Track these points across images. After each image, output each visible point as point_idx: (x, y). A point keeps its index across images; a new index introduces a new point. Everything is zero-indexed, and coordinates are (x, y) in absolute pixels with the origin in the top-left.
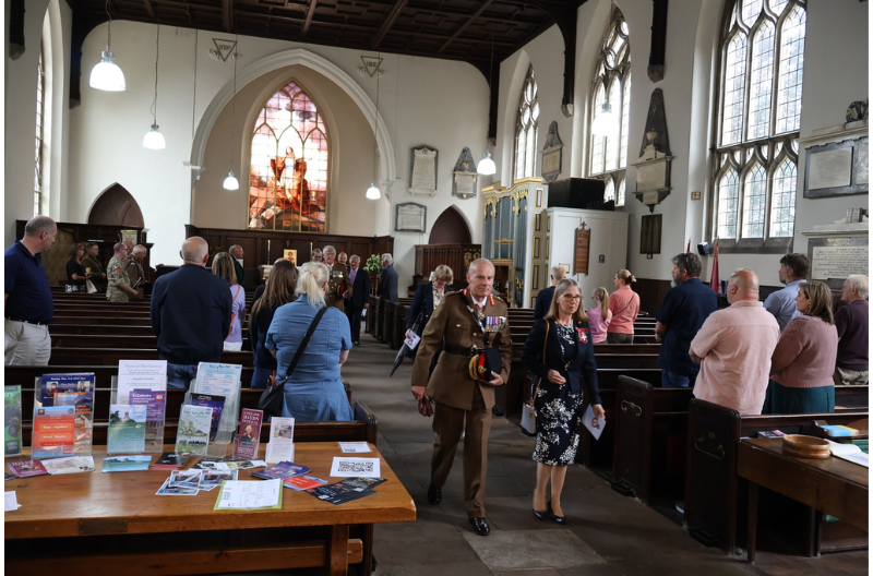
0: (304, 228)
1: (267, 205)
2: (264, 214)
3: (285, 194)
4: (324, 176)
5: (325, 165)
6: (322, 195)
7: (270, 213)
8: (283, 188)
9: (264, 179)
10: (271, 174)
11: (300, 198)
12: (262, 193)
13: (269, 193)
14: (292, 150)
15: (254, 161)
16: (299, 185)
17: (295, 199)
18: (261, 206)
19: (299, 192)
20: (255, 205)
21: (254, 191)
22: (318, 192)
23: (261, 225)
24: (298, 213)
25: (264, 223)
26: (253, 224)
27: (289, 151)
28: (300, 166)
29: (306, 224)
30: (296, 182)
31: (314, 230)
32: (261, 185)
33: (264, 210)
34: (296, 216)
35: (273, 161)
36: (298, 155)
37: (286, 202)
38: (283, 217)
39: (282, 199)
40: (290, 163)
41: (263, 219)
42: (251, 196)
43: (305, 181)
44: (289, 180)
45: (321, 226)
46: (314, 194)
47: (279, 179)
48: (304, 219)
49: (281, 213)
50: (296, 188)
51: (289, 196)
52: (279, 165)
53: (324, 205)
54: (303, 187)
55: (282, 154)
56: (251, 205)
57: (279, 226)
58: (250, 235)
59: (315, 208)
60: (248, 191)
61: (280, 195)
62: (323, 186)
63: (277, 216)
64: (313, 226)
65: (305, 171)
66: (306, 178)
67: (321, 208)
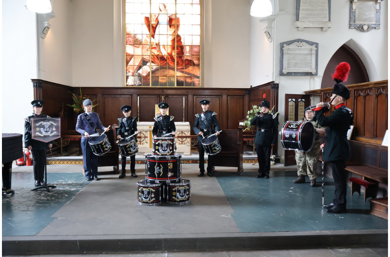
0: (179, 83)
1: (144, 62)
2: (140, 71)
3: (159, 51)
4: (197, 30)
5: (197, 20)
6: (196, 49)
7: (146, 70)
8: (158, 45)
9: (139, 37)
10: (145, 30)
11: (174, 54)
12: (138, 51)
13: (145, 50)
14: (165, 7)
15: (128, 19)
16: (173, 40)
17: (170, 55)
18: (137, 63)
19: (173, 48)
20: (131, 63)
21: (130, 49)
22: (192, 47)
23: (138, 82)
24: (173, 69)
25: (140, 80)
26: (131, 82)
27: (162, 7)
28: (172, 22)
29: (182, 79)
30: (171, 38)
31: (190, 84)
32: (137, 43)
33: (140, 68)
34: (171, 72)
35: (147, 19)
36: (171, 11)
37: (162, 58)
38: (158, 74)
39: (157, 56)
40: (164, 20)
41: (139, 75)
42: (128, 55)
43: (178, 36)
44: (164, 37)
45: (196, 81)
46: (187, 49)
47: (153, 36)
48: (179, 74)
49: (157, 70)
50: (170, 43)
51: (164, 53)
52: (153, 22)
53: (199, 59)
55: (155, 11)
56: (128, 62)
57: (156, 82)
58: (125, 91)
59: (190, 63)
60: (124, 49)
61: (156, 52)
62: (197, 41)
63: (153, 72)
64: (189, 80)
65: (178, 26)
66: (180, 33)
67: (196, 62)
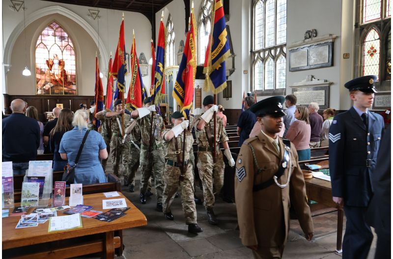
0: (65, 93)
1: (46, 83)
2: (44, 87)
3: (54, 77)
4: (74, 68)
5: (74, 63)
6: (73, 77)
7: (48, 86)
8: (54, 74)
9: (43, 70)
11: (62, 79)
12: (43, 77)
13: (46, 77)
14: (57, 56)
15: (37, 61)
16: (62, 72)
17: (60, 79)
18: (43, 83)
19: (62, 76)
20: (39, 83)
21: (38, 76)
22: (71, 76)
23: (44, 93)
24: (62, 86)
25: (45, 91)
26: (39, 92)
27: (55, 56)
28: (61, 63)
29: (67, 91)
30: (60, 71)
31: (71, 94)
32: (42, 73)
33: (44, 85)
34: (61, 88)
35: (47, 61)
36: (60, 58)
37: (56, 81)
38: (54, 88)
39: (53, 80)
40: (56, 62)
41: (44, 89)
42: (37, 79)
43: (64, 70)
45: (74, 92)
46: (69, 76)
47: (51, 70)
48: (66, 89)
49: (53, 87)
50: (60, 74)
51: (57, 78)
52: (51, 63)
53: (75, 82)
54: (64, 73)
55: (51, 57)
56: (37, 83)
57: (53, 92)
58: (38, 97)
59: (71, 83)
60: (35, 76)
61: (52, 78)
62: (74, 72)
63: (51, 87)
64: (70, 92)
65: (64, 65)
66: (65, 69)
67: (74, 83)
